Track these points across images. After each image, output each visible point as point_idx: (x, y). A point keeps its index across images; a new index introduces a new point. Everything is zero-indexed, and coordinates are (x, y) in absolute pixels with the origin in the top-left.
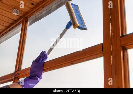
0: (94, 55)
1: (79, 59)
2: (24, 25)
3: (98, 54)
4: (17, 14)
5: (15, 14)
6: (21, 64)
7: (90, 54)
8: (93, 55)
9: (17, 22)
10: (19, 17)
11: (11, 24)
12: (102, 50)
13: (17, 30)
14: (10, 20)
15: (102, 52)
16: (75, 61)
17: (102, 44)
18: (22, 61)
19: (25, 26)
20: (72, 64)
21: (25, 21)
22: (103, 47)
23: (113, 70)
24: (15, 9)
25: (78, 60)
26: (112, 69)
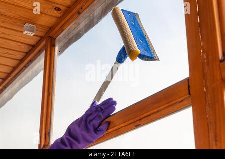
0: (175, 103)
1: (150, 115)
2: (49, 53)
3: (182, 101)
4: (32, 34)
5: (29, 34)
6: (50, 132)
7: (168, 103)
8: (173, 104)
9: (37, 47)
10: (39, 38)
11: (27, 53)
12: (188, 91)
13: (38, 64)
14: (23, 46)
15: (188, 95)
16: (143, 120)
17: (188, 80)
18: (50, 127)
19: (51, 55)
20: (138, 126)
21: (49, 45)
22: (189, 87)
23: (210, 134)
24: (27, 25)
25: (148, 116)
26: (209, 132)
